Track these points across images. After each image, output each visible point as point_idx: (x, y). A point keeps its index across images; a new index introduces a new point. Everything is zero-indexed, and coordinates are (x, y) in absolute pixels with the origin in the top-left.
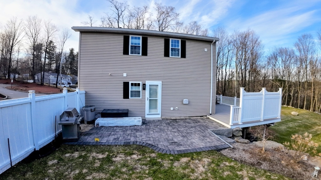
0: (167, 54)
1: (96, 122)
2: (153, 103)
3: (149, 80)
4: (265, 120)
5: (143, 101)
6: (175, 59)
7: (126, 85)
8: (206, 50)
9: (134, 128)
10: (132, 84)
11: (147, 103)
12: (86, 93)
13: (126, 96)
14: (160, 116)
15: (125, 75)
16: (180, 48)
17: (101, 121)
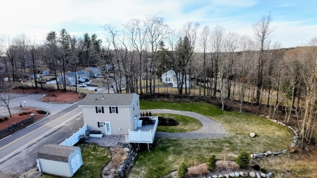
0: (111, 112)
1: (90, 135)
2: (108, 130)
3: (106, 121)
4: (141, 141)
5: (105, 128)
6: (114, 114)
7: (98, 123)
8: (126, 110)
9: (99, 138)
10: (100, 123)
11: (106, 129)
12: (87, 125)
13: (99, 126)
14: (111, 134)
15: (98, 120)
16: (115, 110)
17: (91, 135)
